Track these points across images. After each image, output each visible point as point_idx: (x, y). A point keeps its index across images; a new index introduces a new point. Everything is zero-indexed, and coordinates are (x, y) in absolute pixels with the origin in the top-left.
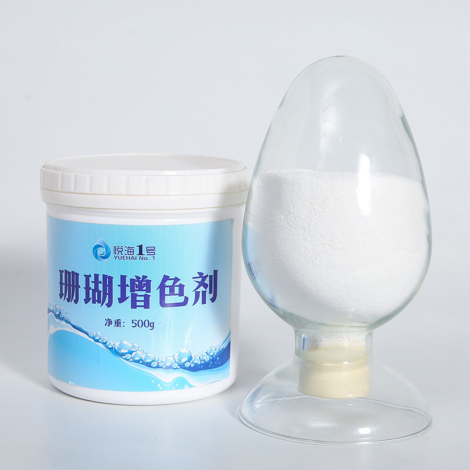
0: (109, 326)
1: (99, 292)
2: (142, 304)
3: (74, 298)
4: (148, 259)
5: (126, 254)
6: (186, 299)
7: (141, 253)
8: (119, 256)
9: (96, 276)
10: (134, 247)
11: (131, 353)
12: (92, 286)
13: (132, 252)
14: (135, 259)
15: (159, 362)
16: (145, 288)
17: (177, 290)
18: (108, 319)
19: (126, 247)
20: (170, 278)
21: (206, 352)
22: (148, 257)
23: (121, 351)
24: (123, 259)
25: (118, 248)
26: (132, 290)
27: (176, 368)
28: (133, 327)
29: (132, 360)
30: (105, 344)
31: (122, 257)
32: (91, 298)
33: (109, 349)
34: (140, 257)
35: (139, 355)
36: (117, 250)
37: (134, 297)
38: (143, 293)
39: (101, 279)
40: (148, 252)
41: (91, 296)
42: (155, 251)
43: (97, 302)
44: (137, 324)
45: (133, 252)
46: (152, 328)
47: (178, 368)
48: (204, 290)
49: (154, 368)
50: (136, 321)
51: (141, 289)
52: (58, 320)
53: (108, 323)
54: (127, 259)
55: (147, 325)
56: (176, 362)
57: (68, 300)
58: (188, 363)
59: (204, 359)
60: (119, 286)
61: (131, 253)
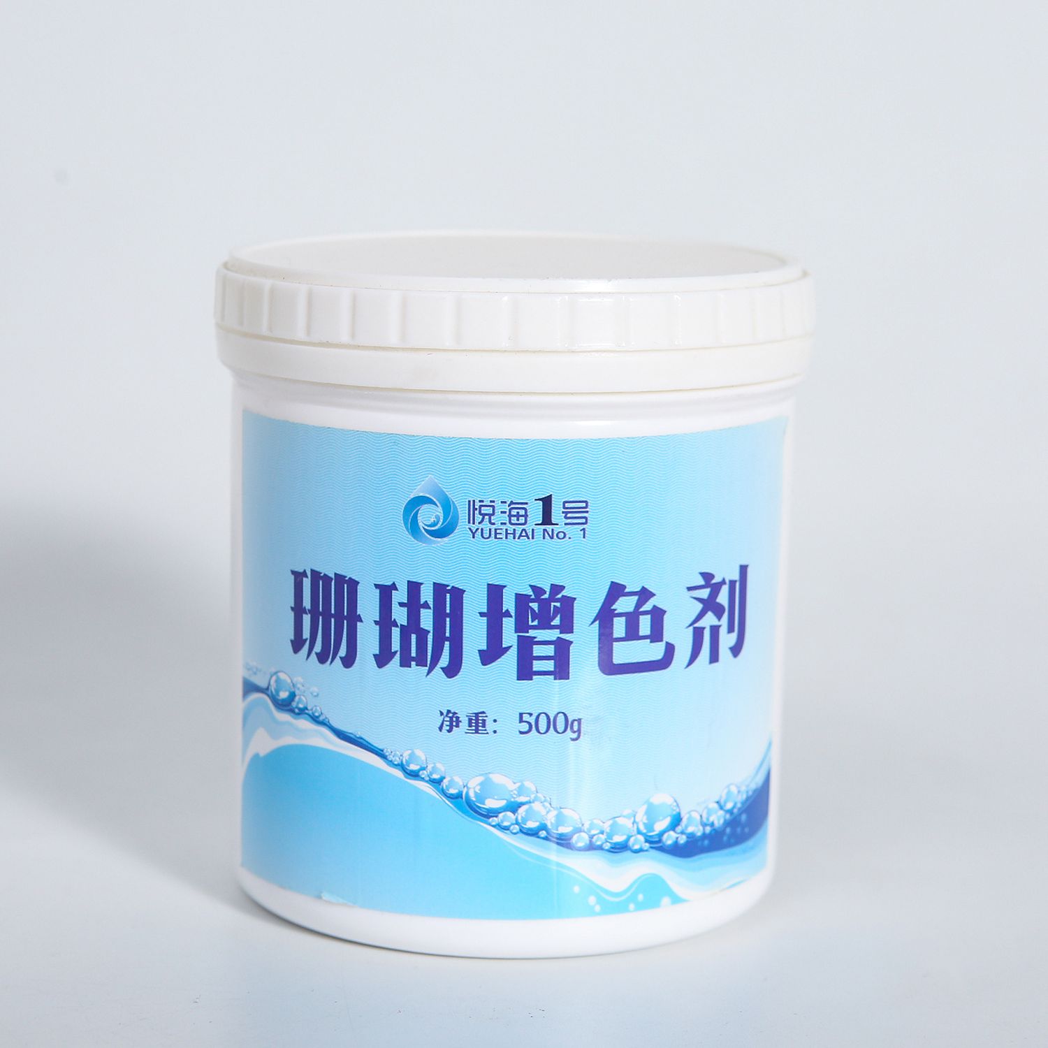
0: (449, 731)
1: (422, 634)
2: (549, 665)
3: (343, 652)
4: (567, 536)
5: (505, 524)
6: (670, 649)
7: (547, 519)
8: (482, 529)
9: (414, 588)
10: (527, 503)
11: (514, 808)
12: (400, 615)
13: (522, 516)
14: (530, 537)
15: (593, 832)
16: (557, 621)
17: (645, 625)
18: (449, 712)
19: (505, 502)
20: (627, 590)
21: (717, 800)
22: (568, 529)
23: (484, 804)
24: (496, 538)
25: (481, 506)
26: (521, 626)
27: (640, 850)
28: (521, 733)
29: (516, 829)
30: (436, 783)
31: (493, 533)
32: (396, 652)
33: (453, 798)
34: (545, 530)
35: (541, 813)
36: (477, 512)
37: (526, 646)
38: (553, 635)
39: (427, 595)
40: (569, 515)
41: (396, 645)
42: (587, 512)
43: (413, 663)
44: (533, 724)
45: (526, 516)
46: (575, 736)
47: (646, 848)
48: (715, 622)
49: (580, 849)
50: (531, 715)
51: (545, 625)
52: (284, 717)
53: (448, 723)
54: (506, 538)
55: (561, 727)
56: (639, 832)
57: (322, 658)
58: (672, 833)
59: (711, 819)
60: (482, 614)
61: (518, 520)
